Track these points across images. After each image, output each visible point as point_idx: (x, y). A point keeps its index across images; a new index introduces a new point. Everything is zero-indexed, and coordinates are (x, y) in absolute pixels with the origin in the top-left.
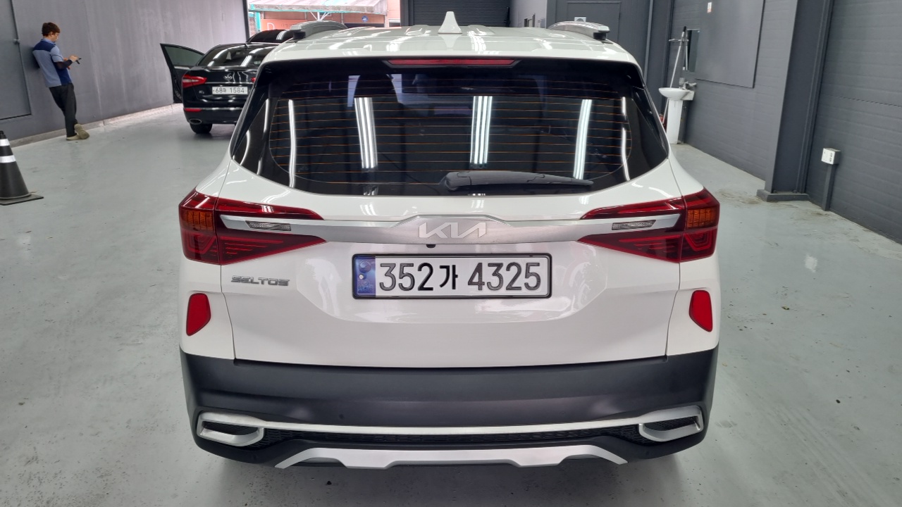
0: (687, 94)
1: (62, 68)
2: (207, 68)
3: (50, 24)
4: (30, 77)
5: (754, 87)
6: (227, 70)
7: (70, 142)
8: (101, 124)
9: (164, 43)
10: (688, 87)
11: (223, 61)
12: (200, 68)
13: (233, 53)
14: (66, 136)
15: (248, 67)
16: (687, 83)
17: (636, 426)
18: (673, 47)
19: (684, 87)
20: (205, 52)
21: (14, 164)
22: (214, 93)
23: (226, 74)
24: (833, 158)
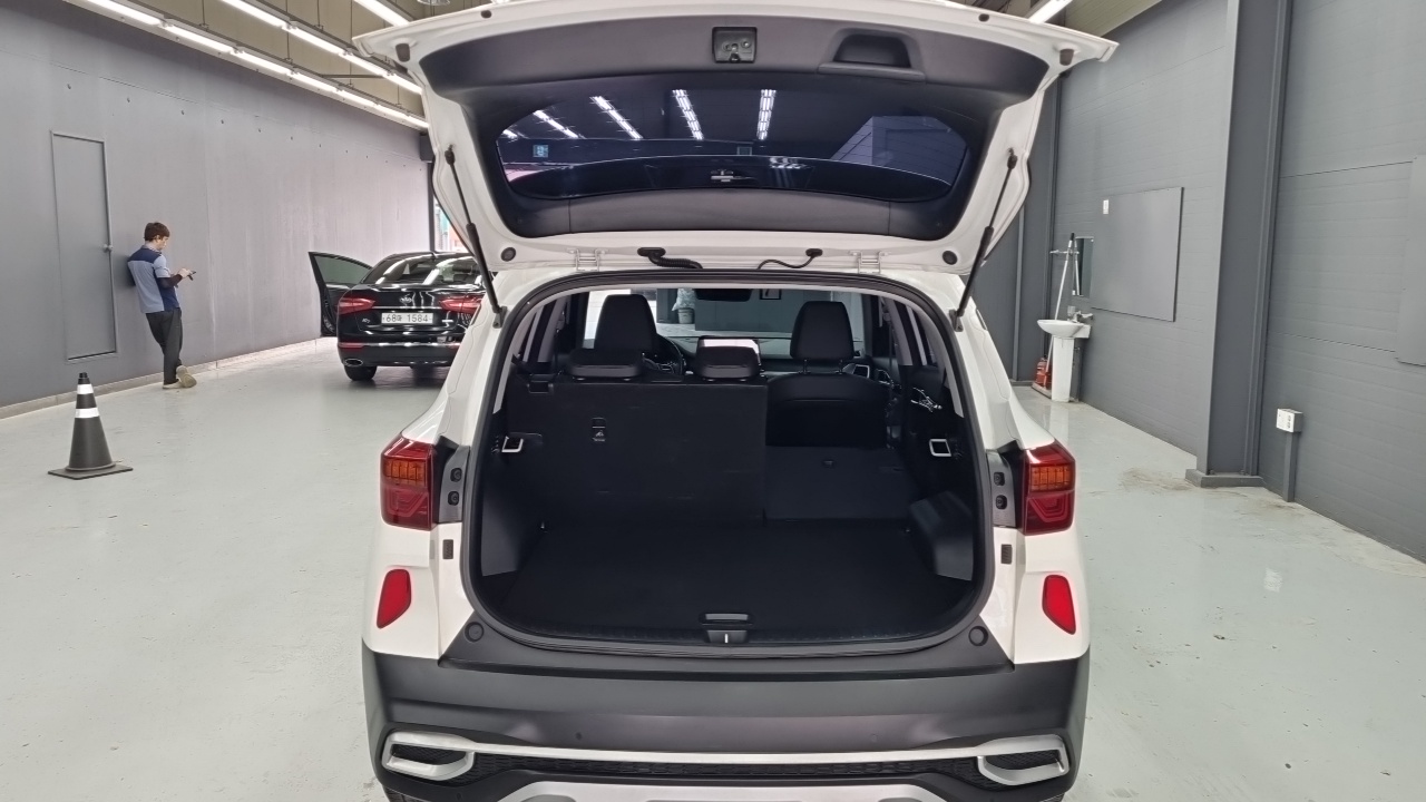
0: (1079, 328)
1: (167, 287)
2: (377, 287)
3: (157, 224)
4: (121, 298)
5: (1174, 320)
6: (404, 290)
7: (167, 391)
8: (212, 366)
9: (311, 251)
10: (1080, 319)
11: (398, 276)
12: (365, 287)
13: (413, 265)
14: (162, 383)
15: (435, 285)
16: (1079, 313)
17: (974, 760)
18: (1056, 262)
19: (1075, 320)
20: (373, 263)
21: (96, 420)
22: (384, 321)
23: (403, 294)
24: (1292, 423)
